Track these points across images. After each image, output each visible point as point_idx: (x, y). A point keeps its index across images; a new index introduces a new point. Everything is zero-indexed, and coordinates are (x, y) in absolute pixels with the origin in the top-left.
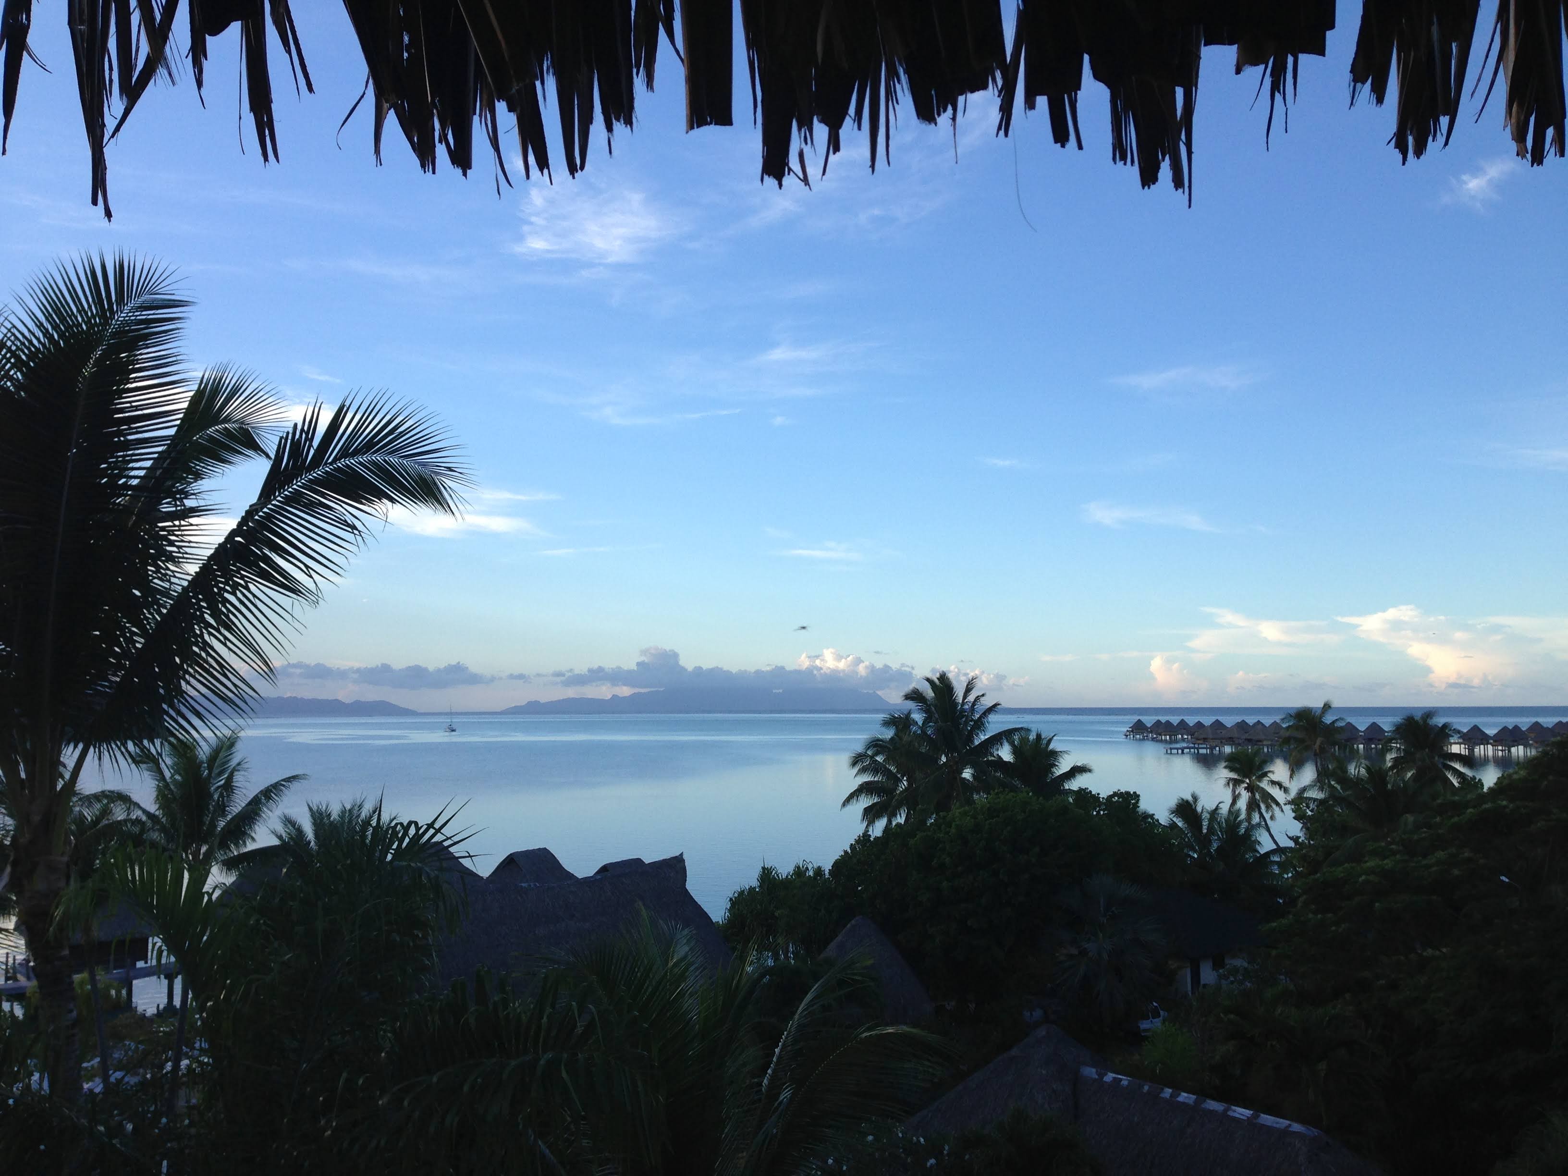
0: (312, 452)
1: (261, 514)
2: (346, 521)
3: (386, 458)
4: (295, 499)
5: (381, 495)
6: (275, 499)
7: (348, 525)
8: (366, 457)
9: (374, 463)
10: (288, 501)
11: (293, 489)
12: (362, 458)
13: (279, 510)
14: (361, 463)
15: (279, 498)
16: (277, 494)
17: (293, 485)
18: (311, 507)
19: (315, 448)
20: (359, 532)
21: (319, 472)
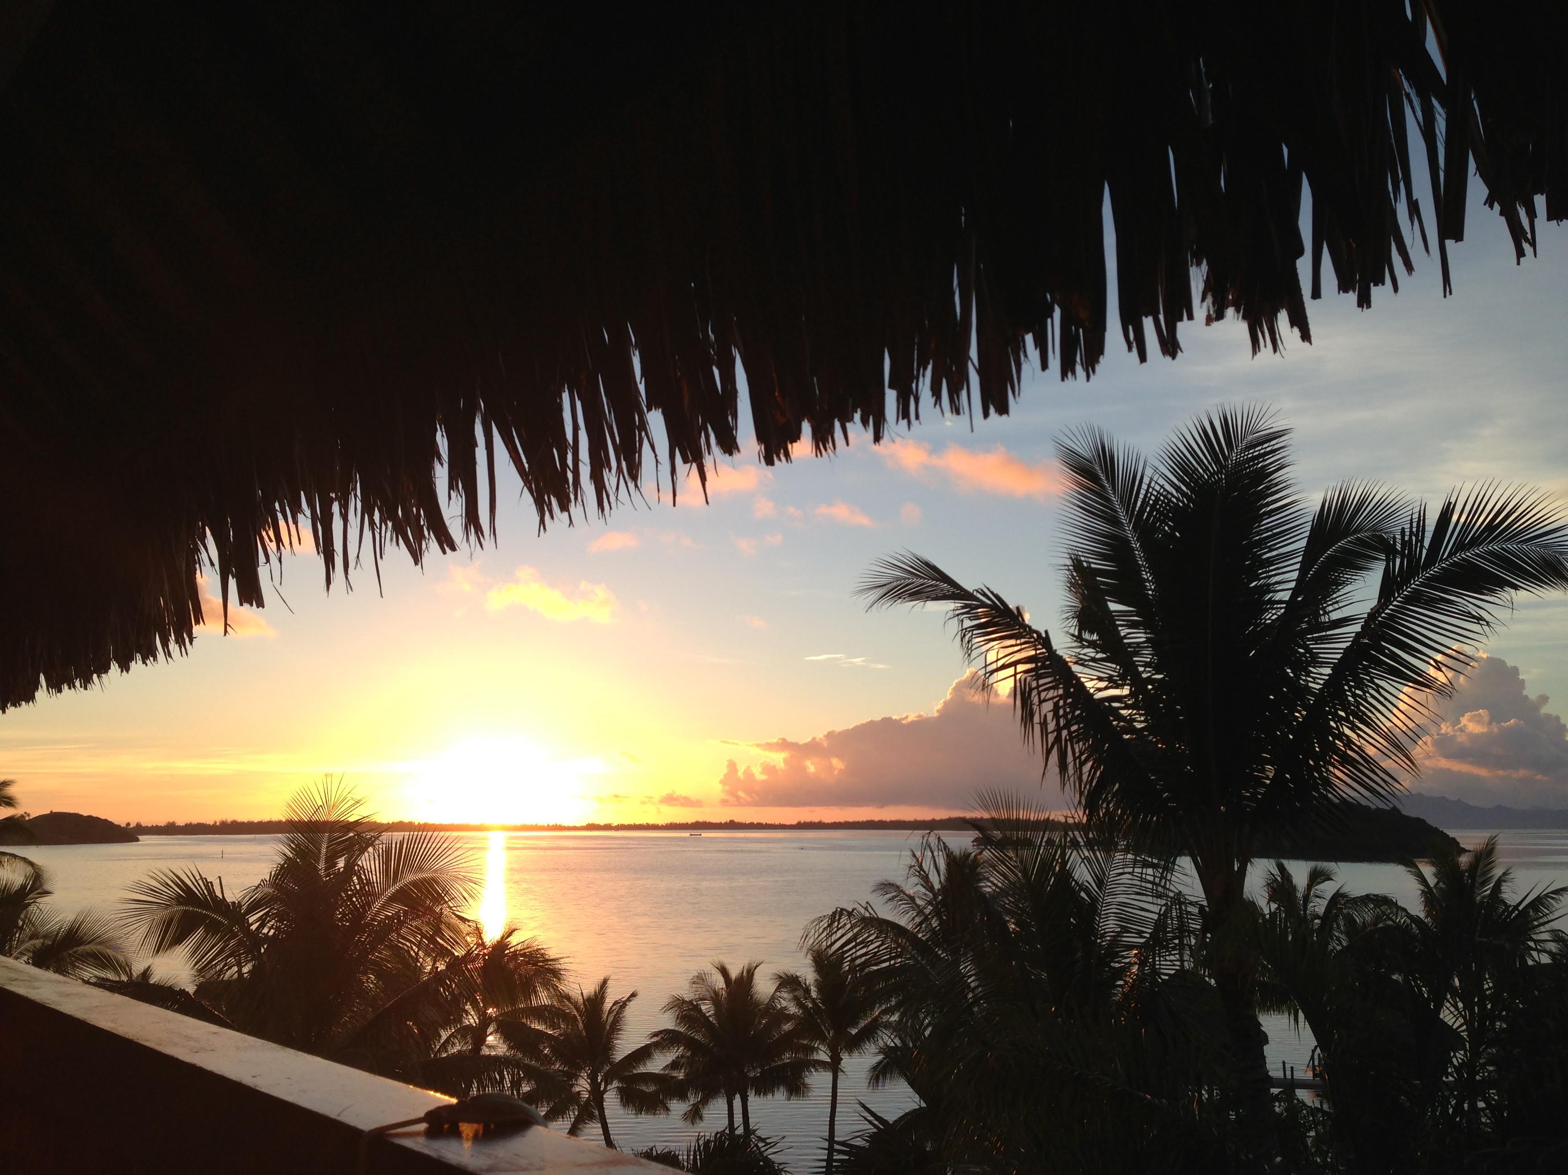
0: (1424, 552)
1: (1383, 615)
2: (1469, 613)
3: (1504, 546)
4: (1415, 598)
5: (1502, 583)
6: (1395, 599)
7: (1474, 617)
8: (1482, 548)
9: (1492, 553)
10: (1408, 600)
11: (1411, 588)
12: (1477, 549)
13: (1400, 610)
14: (1477, 555)
15: (1399, 599)
16: (1396, 595)
17: (1411, 585)
18: (1432, 603)
19: (1427, 548)
20: (1488, 623)
21: (1436, 569)
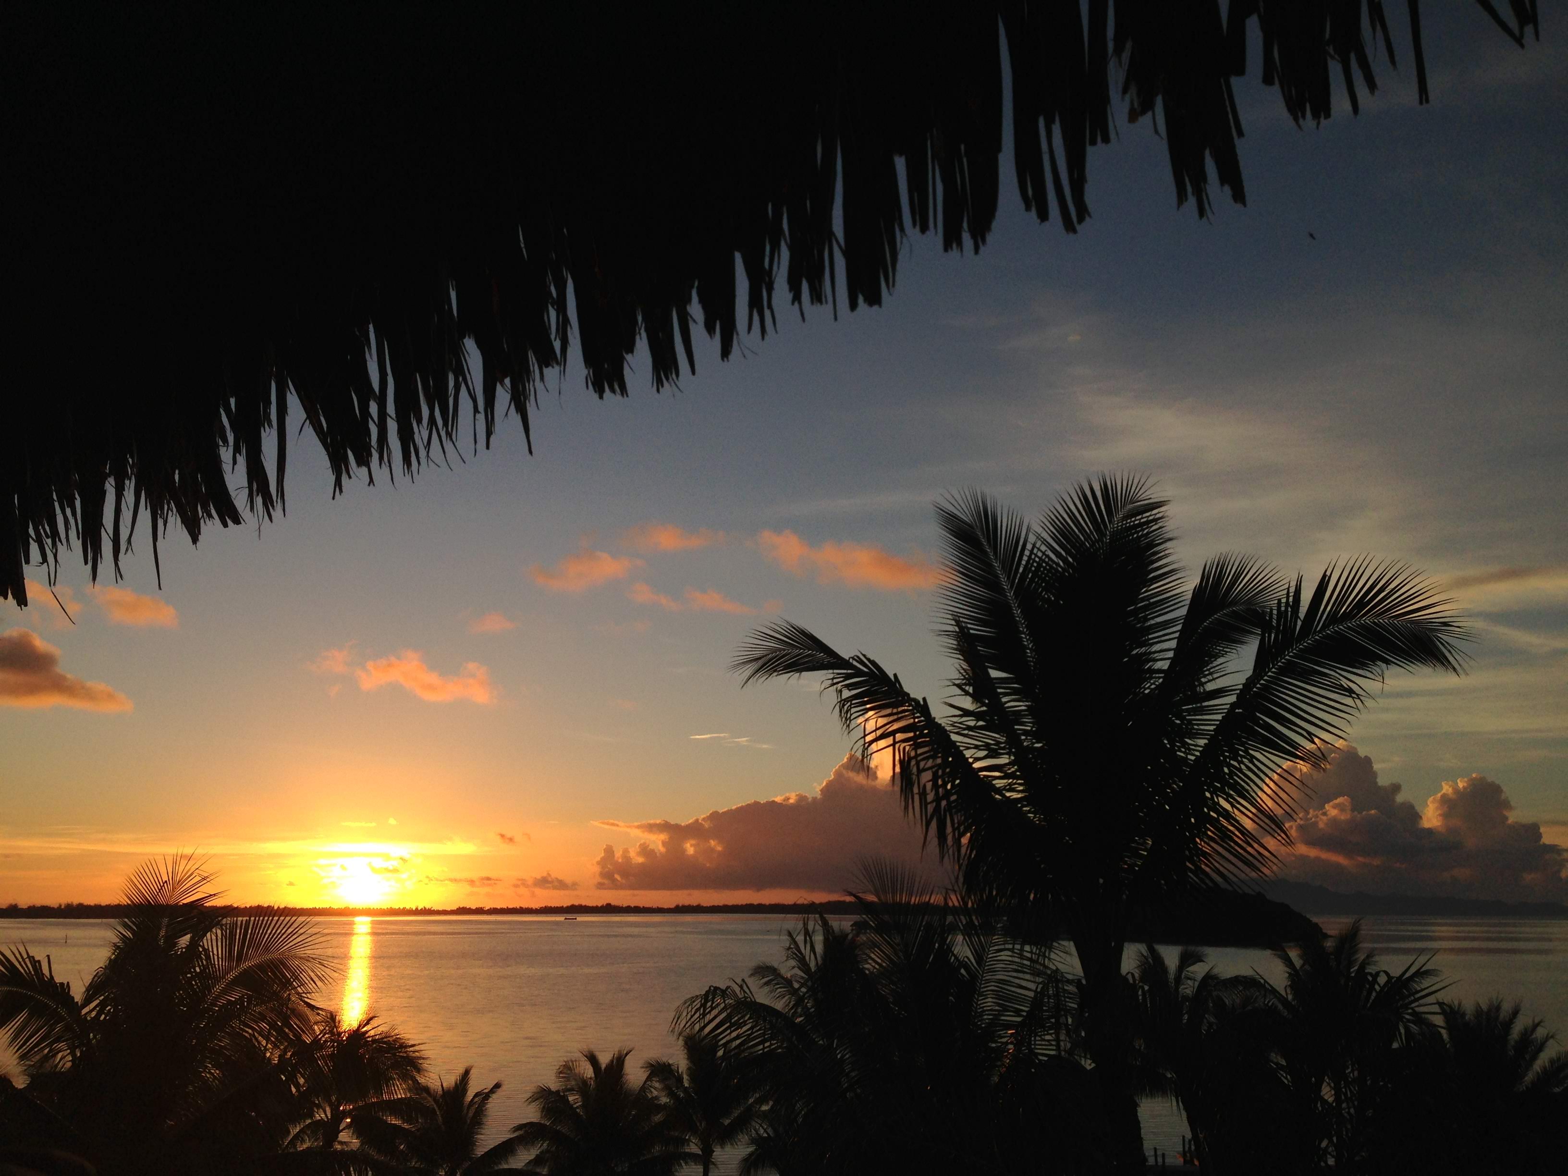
0: (1299, 623)
1: (1258, 686)
2: (1342, 685)
3: (1376, 620)
4: (1290, 670)
5: (1375, 658)
6: (1270, 670)
7: (1345, 689)
8: (1354, 622)
9: (1364, 627)
10: (1283, 671)
11: (1285, 659)
12: (1350, 623)
13: (1275, 680)
14: (1349, 628)
15: (1273, 670)
16: (1271, 666)
17: (1285, 656)
18: (1306, 675)
19: (1302, 619)
20: (1358, 695)
21: (1309, 641)
